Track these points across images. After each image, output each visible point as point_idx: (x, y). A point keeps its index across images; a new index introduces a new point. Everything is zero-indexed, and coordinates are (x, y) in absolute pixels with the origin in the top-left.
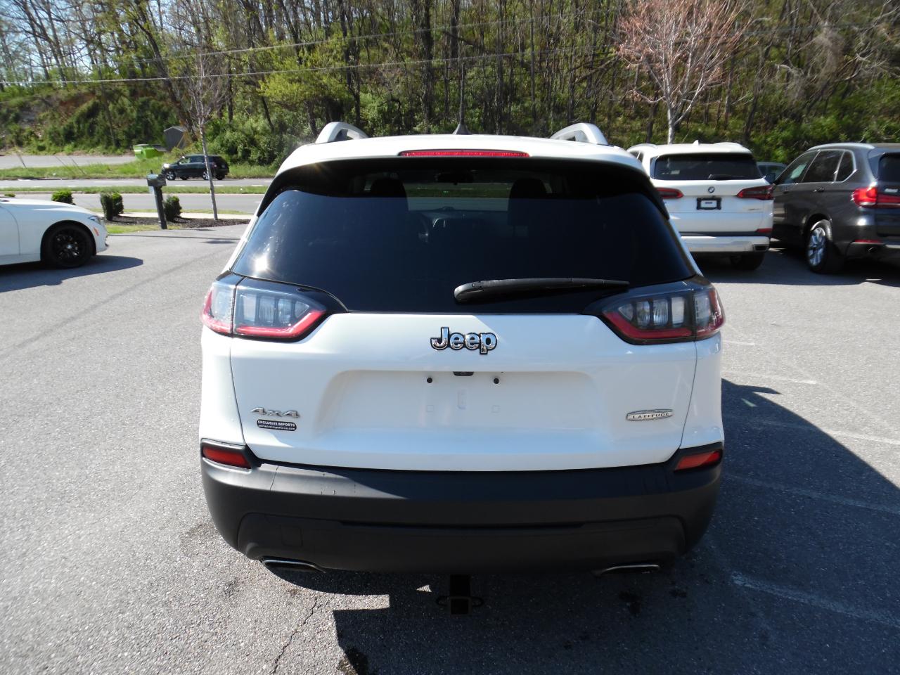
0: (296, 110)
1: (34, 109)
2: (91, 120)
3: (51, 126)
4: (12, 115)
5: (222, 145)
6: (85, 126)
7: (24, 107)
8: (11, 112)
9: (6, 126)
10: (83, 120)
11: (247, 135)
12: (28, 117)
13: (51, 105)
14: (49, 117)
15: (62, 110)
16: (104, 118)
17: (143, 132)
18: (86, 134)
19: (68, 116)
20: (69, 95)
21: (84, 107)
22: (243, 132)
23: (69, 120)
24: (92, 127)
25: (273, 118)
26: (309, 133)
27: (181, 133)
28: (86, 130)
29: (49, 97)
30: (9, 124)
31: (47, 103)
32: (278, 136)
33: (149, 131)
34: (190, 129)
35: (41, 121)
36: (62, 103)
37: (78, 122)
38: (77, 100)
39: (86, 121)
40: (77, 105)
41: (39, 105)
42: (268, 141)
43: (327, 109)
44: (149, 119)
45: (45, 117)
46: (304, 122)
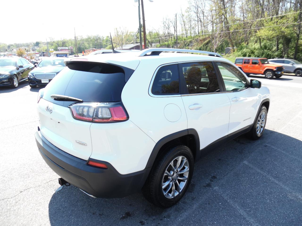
0: (273, 41)
1: (193, 42)
2: (207, 45)
3: (196, 47)
4: (188, 44)
5: (242, 53)
6: (205, 47)
7: (191, 42)
8: (187, 43)
9: (185, 47)
10: (205, 45)
11: (251, 50)
12: (191, 45)
13: (197, 41)
14: (196, 44)
15: (200, 42)
16: (211, 45)
17: (221, 49)
18: (205, 50)
19: (201, 44)
20: (203, 38)
21: (206, 42)
22: (250, 49)
23: (201, 45)
24: (207, 48)
25: (262, 44)
26: (275, 50)
27: (230, 49)
28: (205, 48)
29: (197, 39)
30: (186, 47)
31: (197, 40)
32: (262, 51)
33: (223, 49)
34: (233, 48)
35: (194, 46)
36: (201, 40)
37: (203, 46)
38: (204, 40)
39: (206, 46)
40: (204, 41)
41: (194, 41)
42: (258, 52)
43: (284, 40)
44: (223, 45)
45: (195, 45)
46: (274, 45)
